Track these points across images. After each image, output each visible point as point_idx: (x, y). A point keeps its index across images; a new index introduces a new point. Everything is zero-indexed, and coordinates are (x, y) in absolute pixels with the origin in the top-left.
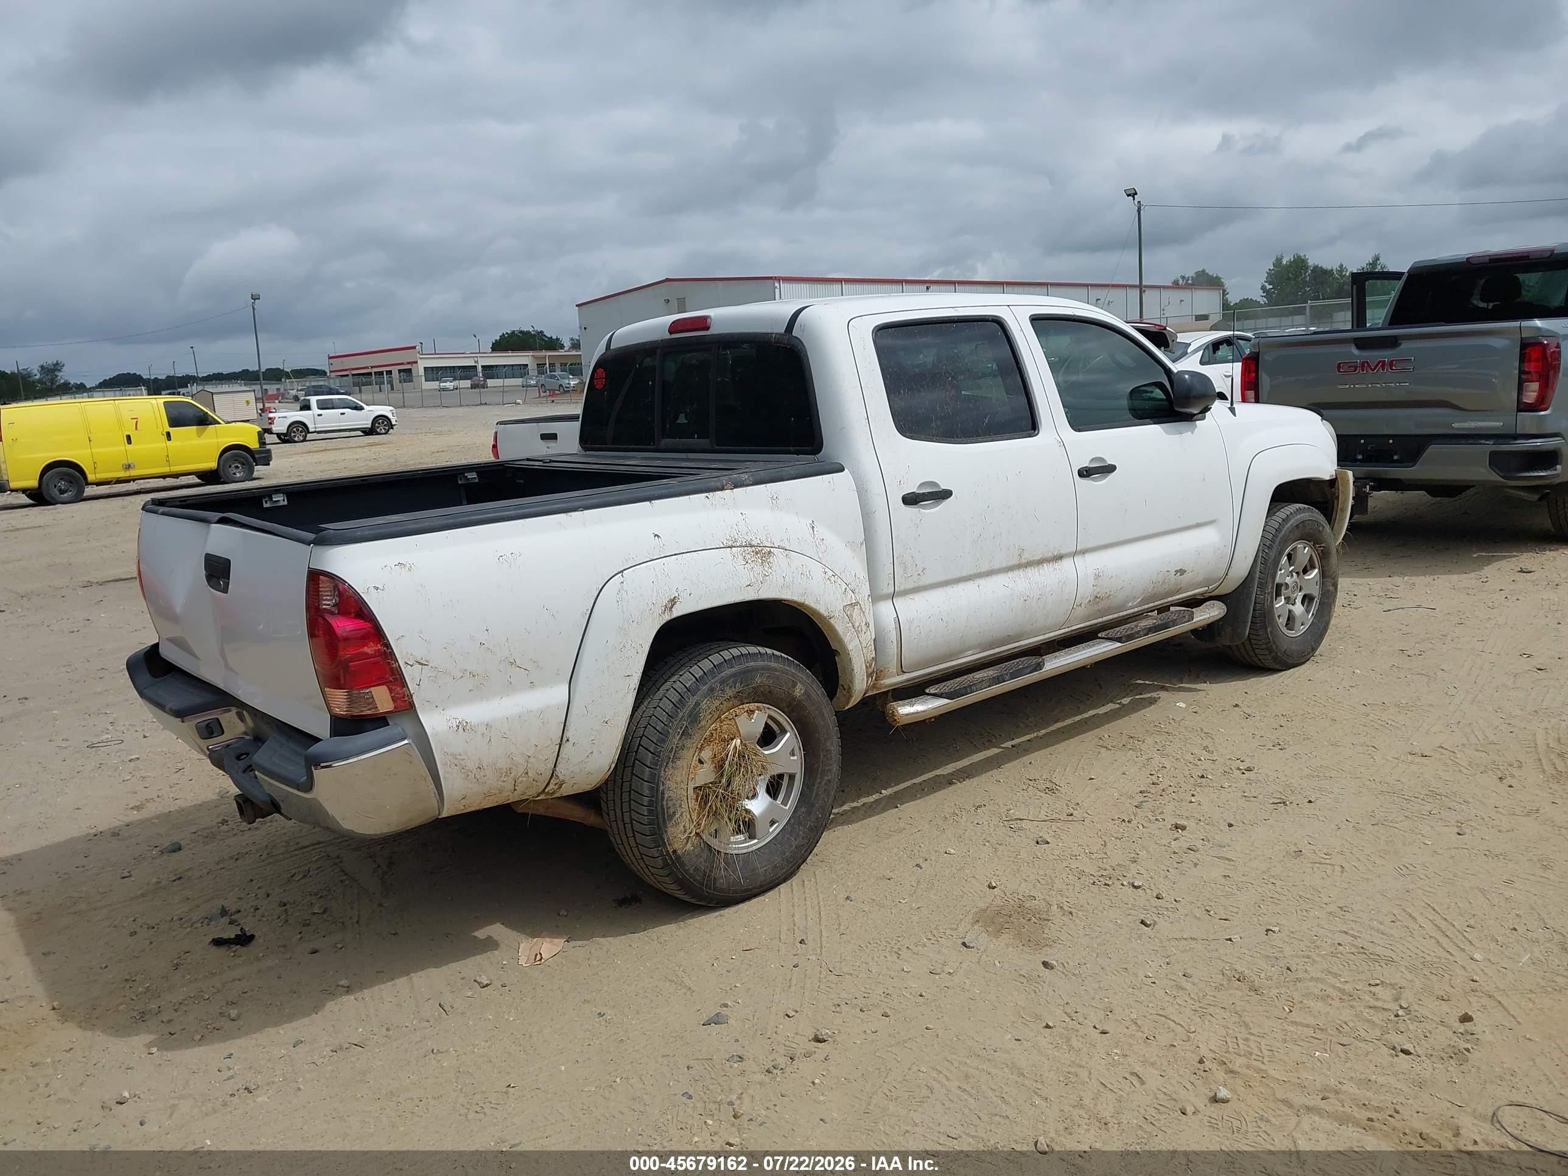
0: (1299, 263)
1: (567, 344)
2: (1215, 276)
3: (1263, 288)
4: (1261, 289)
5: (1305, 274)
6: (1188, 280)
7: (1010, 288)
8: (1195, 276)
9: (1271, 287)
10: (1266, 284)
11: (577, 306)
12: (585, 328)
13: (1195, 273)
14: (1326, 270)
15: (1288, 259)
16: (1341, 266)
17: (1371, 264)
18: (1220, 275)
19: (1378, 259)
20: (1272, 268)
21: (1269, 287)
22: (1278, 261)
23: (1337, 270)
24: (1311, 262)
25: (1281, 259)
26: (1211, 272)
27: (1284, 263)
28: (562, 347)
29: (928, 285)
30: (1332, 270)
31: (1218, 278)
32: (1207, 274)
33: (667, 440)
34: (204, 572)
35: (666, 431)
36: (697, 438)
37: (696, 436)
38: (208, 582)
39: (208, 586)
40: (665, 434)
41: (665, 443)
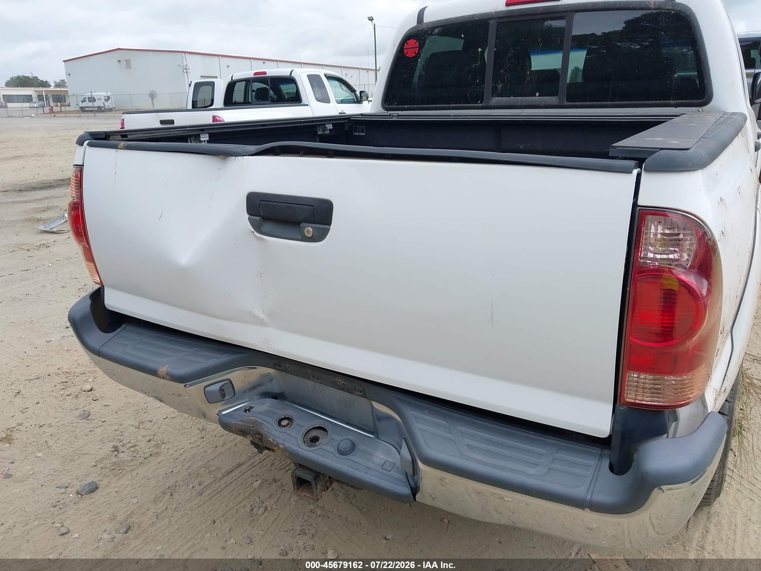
1: (53, 85)
7: (305, 65)
11: (63, 61)
12: (69, 74)
28: (50, 86)
29: (264, 61)
33: (497, 98)
34: (247, 216)
35: (497, 91)
36: (539, 96)
37: (537, 94)
38: (258, 228)
39: (256, 233)
40: (495, 93)
41: (495, 100)
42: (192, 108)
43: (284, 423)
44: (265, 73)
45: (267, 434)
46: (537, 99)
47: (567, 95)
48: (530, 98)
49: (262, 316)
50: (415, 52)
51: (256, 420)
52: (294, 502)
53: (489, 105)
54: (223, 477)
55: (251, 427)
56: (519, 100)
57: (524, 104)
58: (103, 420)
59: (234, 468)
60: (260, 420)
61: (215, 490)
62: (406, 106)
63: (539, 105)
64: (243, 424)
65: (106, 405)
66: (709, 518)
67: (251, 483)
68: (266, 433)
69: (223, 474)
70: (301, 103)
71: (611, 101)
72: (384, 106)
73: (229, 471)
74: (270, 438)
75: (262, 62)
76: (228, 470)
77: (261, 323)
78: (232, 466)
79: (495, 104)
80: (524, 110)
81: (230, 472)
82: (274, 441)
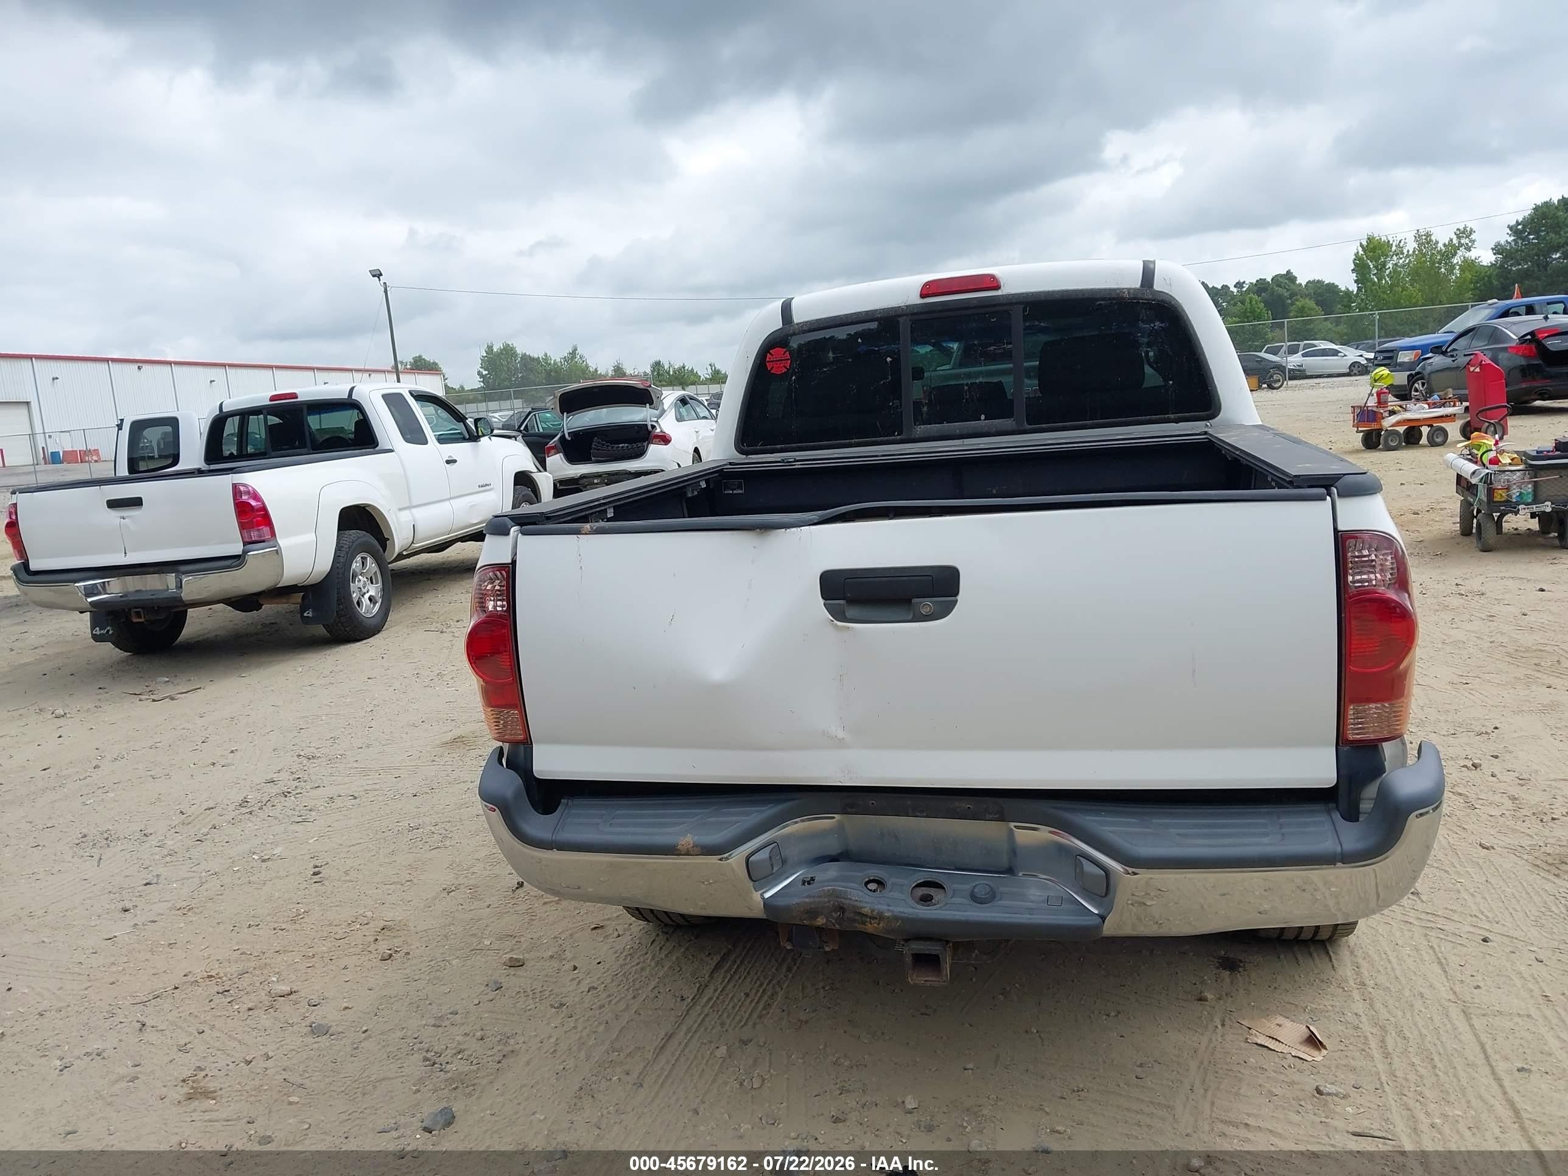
0: (508, 351)
2: (432, 361)
3: (479, 373)
4: (478, 375)
5: (515, 361)
6: (406, 365)
8: (412, 361)
9: (487, 372)
10: (481, 370)
13: (413, 358)
14: (533, 358)
15: (498, 347)
16: (546, 355)
17: (570, 353)
18: (437, 361)
19: (576, 349)
20: (485, 355)
21: (485, 373)
22: (490, 348)
23: (543, 359)
24: (519, 351)
25: (492, 347)
26: (427, 357)
27: (495, 350)
30: (539, 358)
31: (435, 364)
32: (424, 359)
33: (922, 427)
34: (822, 601)
35: (922, 416)
36: (985, 419)
37: (983, 417)
38: (838, 615)
39: (836, 622)
40: (919, 419)
41: (921, 430)
42: (130, 472)
43: (873, 886)
44: (294, 396)
45: (859, 904)
46: (983, 423)
47: (1027, 416)
48: (973, 422)
49: (841, 734)
50: (784, 366)
51: (834, 890)
52: (799, 1060)
53: (913, 436)
54: (657, 1056)
55: (825, 903)
56: (957, 426)
57: (965, 432)
58: (364, 1028)
59: (664, 1041)
60: (841, 888)
61: (659, 1076)
62: (779, 446)
63: (989, 433)
64: (812, 900)
65: (346, 1008)
66: (1352, 953)
67: (711, 1054)
68: (856, 903)
69: (654, 1053)
70: (377, 449)
71: (1090, 420)
72: (740, 448)
73: (661, 1045)
74: (865, 907)
75: (135, 366)
76: (658, 1045)
77: (840, 744)
78: (659, 1040)
79: (922, 436)
80: (965, 440)
81: (663, 1047)
82: (873, 911)
